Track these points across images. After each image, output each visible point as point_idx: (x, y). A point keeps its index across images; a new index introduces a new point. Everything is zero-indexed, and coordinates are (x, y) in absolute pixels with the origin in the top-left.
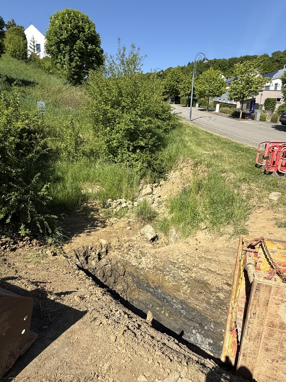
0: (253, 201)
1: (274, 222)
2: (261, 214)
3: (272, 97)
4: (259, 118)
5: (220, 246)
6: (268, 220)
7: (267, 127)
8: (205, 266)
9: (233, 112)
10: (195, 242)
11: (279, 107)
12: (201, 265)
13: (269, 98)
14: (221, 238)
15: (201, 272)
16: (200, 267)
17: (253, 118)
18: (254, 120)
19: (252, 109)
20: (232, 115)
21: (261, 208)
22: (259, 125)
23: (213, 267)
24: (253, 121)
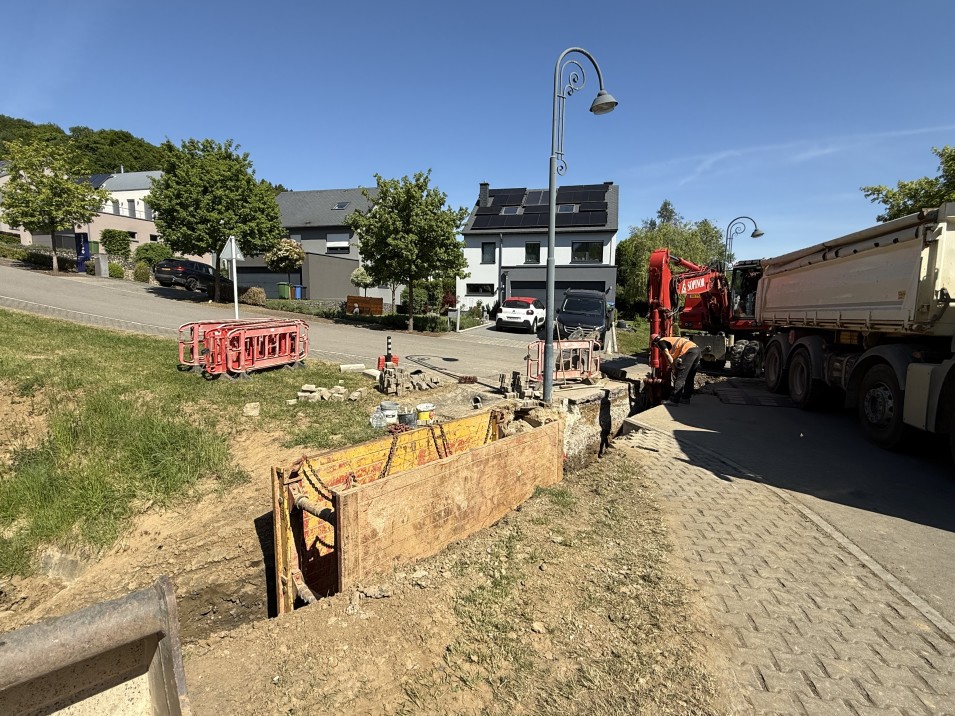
0: (223, 427)
1: (277, 444)
2: (248, 442)
3: (118, 229)
4: (108, 272)
5: (207, 517)
6: (265, 445)
7: (137, 290)
8: (199, 562)
9: (24, 254)
10: (146, 539)
11: (137, 249)
12: (189, 566)
13: (111, 228)
14: (199, 505)
15: (196, 576)
16: (188, 569)
17: (91, 271)
18: (94, 275)
19: (83, 252)
20: (24, 260)
21: (244, 433)
22: (114, 286)
23: (216, 553)
24: (94, 278)
